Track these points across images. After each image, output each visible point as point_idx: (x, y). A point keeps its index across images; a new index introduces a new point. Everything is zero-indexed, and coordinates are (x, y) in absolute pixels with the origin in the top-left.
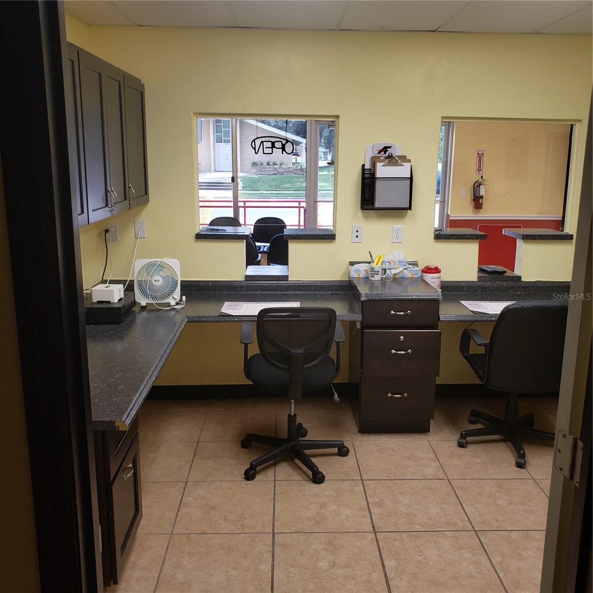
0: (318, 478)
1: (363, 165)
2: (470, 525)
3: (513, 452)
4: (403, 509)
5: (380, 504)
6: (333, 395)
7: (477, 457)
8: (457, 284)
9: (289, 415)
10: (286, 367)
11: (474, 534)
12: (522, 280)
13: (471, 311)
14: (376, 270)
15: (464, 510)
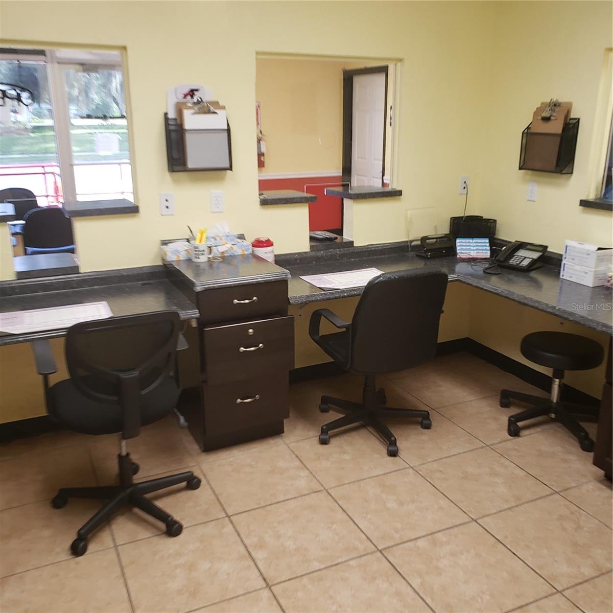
0: (173, 529)
1: (166, 114)
2: (372, 545)
3: (378, 438)
4: (290, 544)
5: (261, 546)
6: (178, 420)
7: (345, 453)
8: (289, 257)
9: (120, 456)
10: (116, 398)
11: (380, 554)
12: (355, 245)
13: (319, 288)
14: (201, 249)
15: (358, 527)
